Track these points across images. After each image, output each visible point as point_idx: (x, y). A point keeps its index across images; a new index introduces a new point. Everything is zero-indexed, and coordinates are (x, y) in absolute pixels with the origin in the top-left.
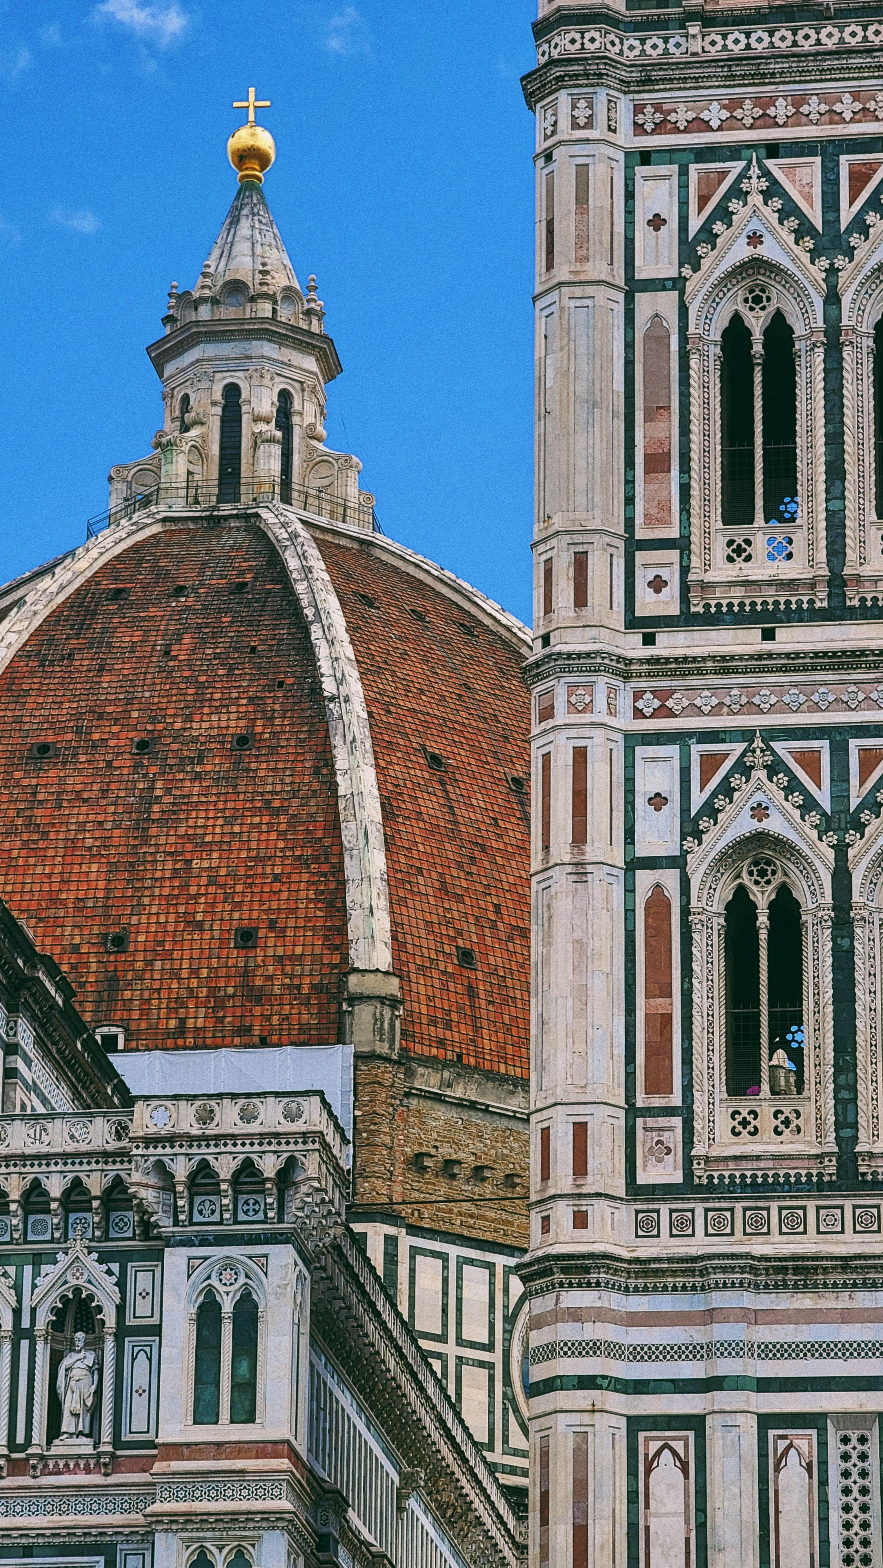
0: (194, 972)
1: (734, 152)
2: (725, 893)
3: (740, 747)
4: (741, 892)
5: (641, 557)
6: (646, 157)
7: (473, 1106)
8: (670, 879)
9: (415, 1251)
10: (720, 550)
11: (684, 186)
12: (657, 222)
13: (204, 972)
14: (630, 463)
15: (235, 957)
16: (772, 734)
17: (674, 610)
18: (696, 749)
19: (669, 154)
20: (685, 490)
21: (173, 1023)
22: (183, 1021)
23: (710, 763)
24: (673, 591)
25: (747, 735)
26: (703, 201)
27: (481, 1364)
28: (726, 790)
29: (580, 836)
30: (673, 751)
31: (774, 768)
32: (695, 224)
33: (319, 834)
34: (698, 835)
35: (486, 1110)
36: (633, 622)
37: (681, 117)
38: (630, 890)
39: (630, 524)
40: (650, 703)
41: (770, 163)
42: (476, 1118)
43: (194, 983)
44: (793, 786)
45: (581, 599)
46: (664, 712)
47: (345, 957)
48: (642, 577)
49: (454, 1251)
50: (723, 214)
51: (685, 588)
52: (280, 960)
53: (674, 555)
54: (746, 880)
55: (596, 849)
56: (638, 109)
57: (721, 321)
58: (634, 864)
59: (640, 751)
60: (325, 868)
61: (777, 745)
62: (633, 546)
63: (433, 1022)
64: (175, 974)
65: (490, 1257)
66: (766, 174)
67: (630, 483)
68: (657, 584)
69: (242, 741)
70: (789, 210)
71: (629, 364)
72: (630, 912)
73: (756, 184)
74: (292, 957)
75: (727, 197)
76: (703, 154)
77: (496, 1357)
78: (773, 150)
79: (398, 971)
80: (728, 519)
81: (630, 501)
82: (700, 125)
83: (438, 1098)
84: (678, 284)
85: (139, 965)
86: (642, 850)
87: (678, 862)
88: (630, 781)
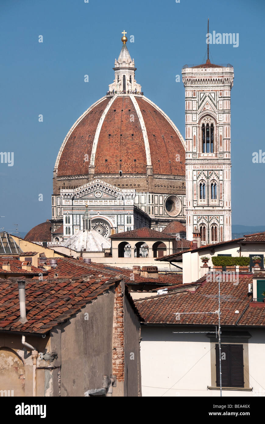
0: (130, 164)
1: (201, 170)
2: (200, 226)
3: (201, 216)
4: (201, 226)
5: (194, 202)
6: (194, 170)
7: (160, 178)
8: (196, 226)
9: (155, 195)
10: (200, 201)
11: (197, 173)
12: (195, 175)
13: (131, 164)
14: (193, 194)
15: (134, 163)
16: (203, 215)
17: (196, 206)
18: (198, 216)
19: (196, 170)
20: (197, 197)
21: (128, 170)
22: (129, 170)
23: (199, 217)
24: (196, 204)
25: (202, 215)
26: (198, 174)
27: (162, 206)
28: (200, 219)
29: (190, 223)
30: (196, 216)
31: (203, 218)
32: (198, 176)
33: (142, 148)
34: (198, 223)
35: (162, 179)
36: (193, 207)
37: (197, 167)
38: (193, 226)
39: (193, 199)
40: (195, 213)
41: (203, 171)
42: (160, 179)
43: (130, 166)
44: (205, 219)
45: (190, 205)
46: (196, 213)
47: (146, 163)
48: (194, 203)
49: (159, 195)
50: (200, 175)
51: (197, 204)
52: (139, 163)
53: (196, 202)
54: (202, 226)
55: (191, 224)
56: (193, 166)
57: (200, 183)
58: (194, 225)
59: (194, 216)
60: (143, 152)
61: (204, 216)
62: (193, 201)
63: (156, 170)
64: (127, 165)
65: (162, 195)
66: (203, 172)
67: (193, 196)
68: (195, 204)
69: (133, 135)
70: (205, 175)
71: (193, 187)
72: (193, 228)
73: (202, 173)
74: (140, 163)
75: (200, 174)
76: (198, 170)
77: (163, 205)
78: (204, 170)
79: (152, 165)
80: (200, 199)
81: (193, 197)
82: (198, 168)
83: (157, 178)
84: (197, 181)
85: (123, 163)
86: (194, 224)
87: (197, 224)
88: (193, 218)
